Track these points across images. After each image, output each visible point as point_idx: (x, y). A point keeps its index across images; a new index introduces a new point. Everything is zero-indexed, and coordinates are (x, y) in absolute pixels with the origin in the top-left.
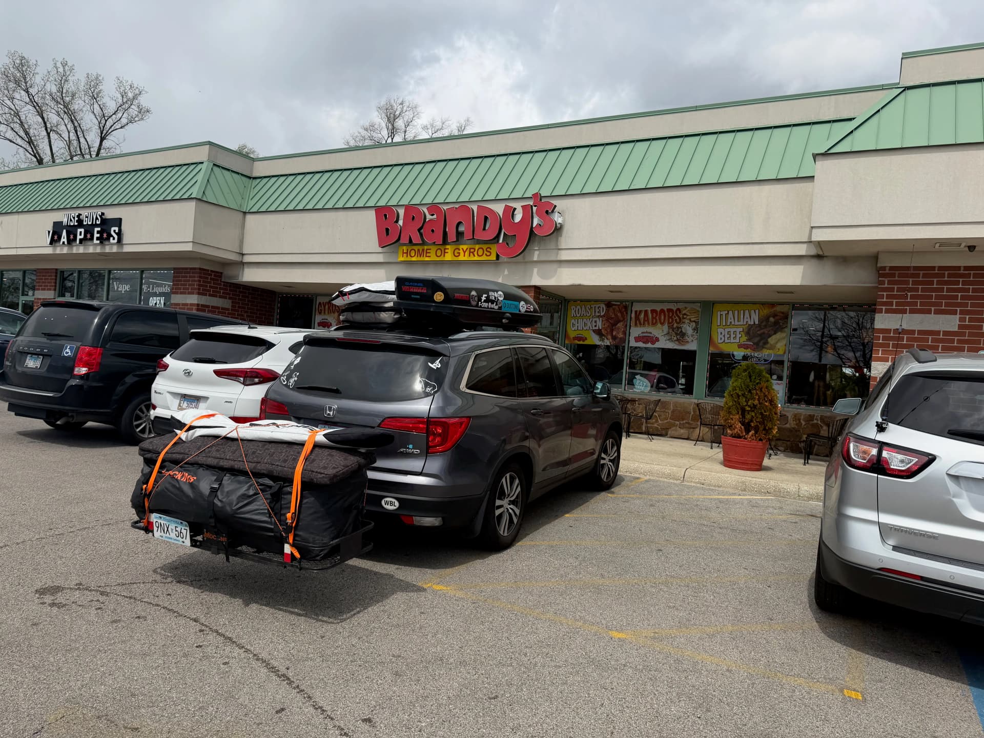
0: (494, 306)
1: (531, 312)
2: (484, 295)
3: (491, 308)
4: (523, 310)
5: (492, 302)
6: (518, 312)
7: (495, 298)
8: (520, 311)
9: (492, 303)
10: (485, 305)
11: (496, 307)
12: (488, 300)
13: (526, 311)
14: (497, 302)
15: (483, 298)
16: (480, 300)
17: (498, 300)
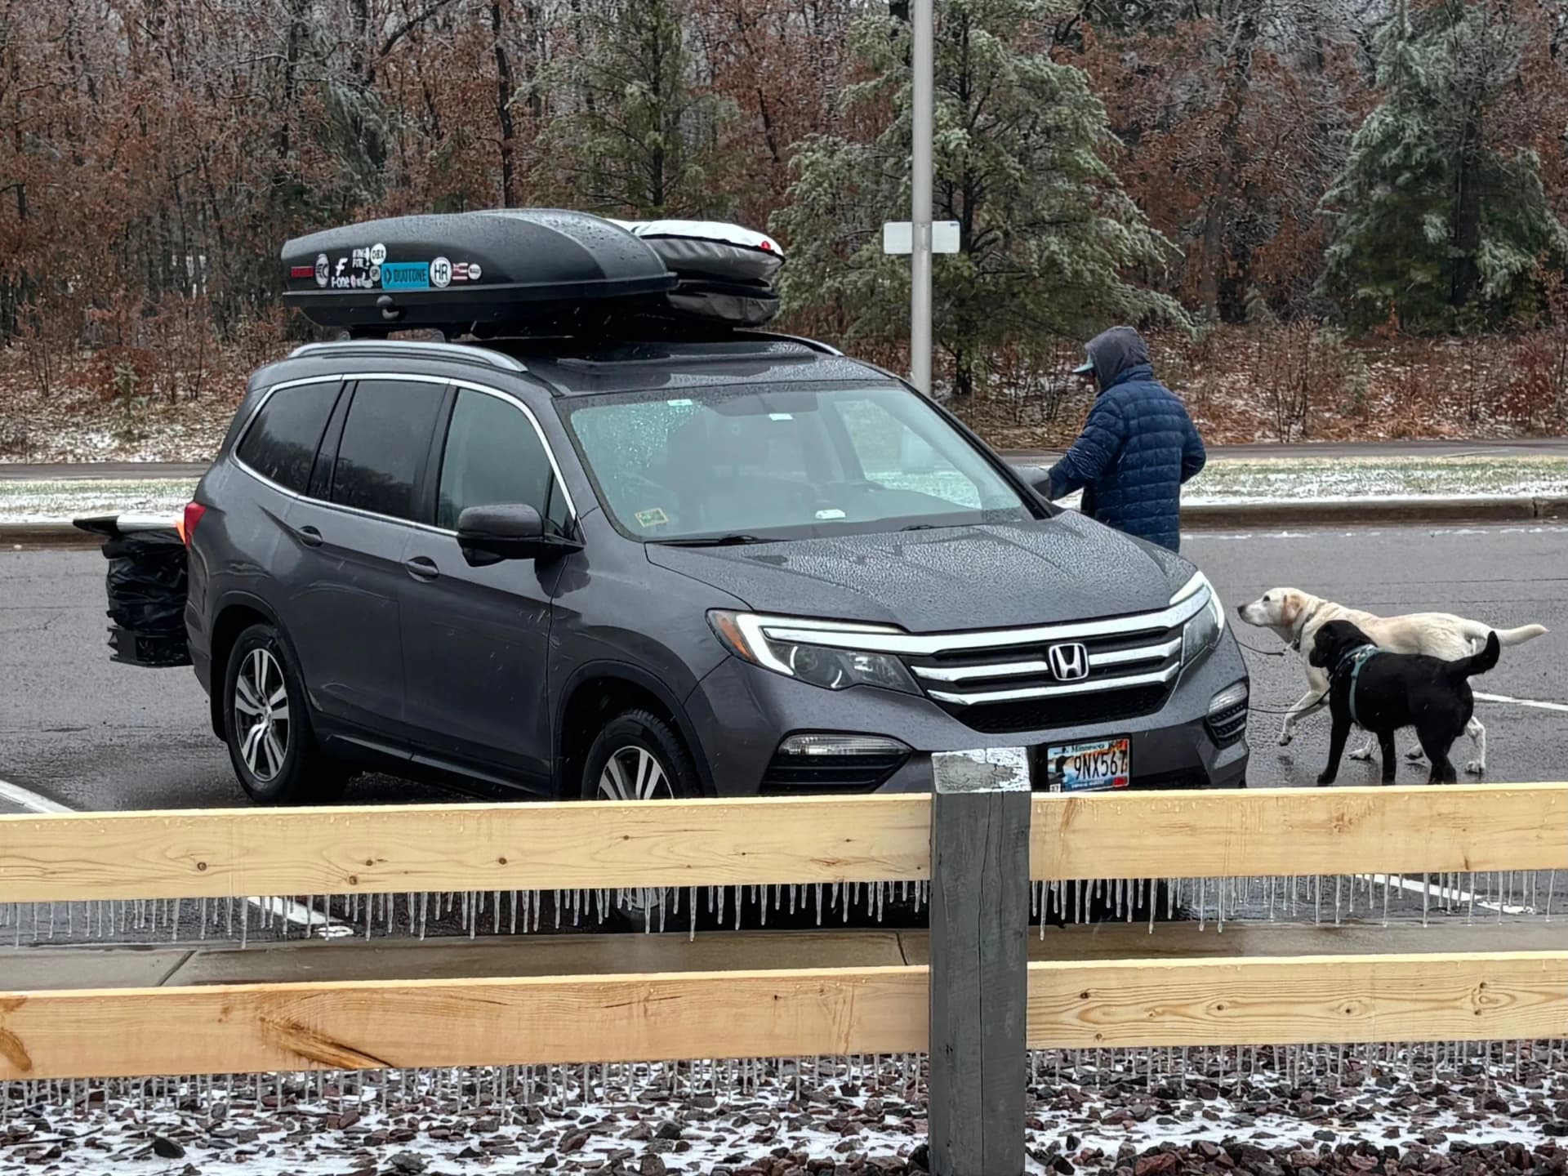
0: (362, 281)
1: (470, 281)
2: (344, 260)
3: (357, 288)
4: (442, 281)
5: (358, 272)
6: (428, 289)
7: (365, 262)
8: (432, 284)
9: (358, 276)
10: (344, 281)
11: (368, 284)
12: (349, 271)
13: (453, 283)
14: (367, 272)
15: (340, 267)
16: (332, 272)
17: (372, 265)
